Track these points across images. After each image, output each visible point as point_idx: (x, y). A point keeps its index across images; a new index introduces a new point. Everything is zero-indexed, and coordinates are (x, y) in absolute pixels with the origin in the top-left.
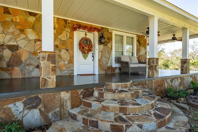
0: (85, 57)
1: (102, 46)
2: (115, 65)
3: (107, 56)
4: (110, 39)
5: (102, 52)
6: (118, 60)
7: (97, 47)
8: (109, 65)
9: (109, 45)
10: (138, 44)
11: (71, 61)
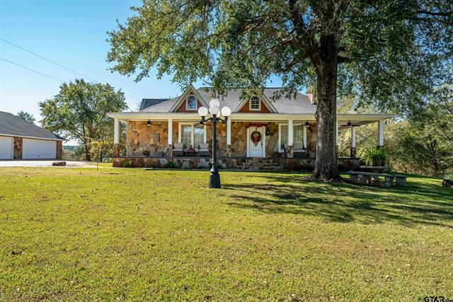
0: (256, 145)
1: (269, 137)
2: (280, 151)
3: (274, 143)
4: (276, 130)
5: (268, 141)
6: (283, 147)
7: (264, 137)
8: (275, 151)
9: (275, 135)
10: (309, 131)
11: (245, 148)
